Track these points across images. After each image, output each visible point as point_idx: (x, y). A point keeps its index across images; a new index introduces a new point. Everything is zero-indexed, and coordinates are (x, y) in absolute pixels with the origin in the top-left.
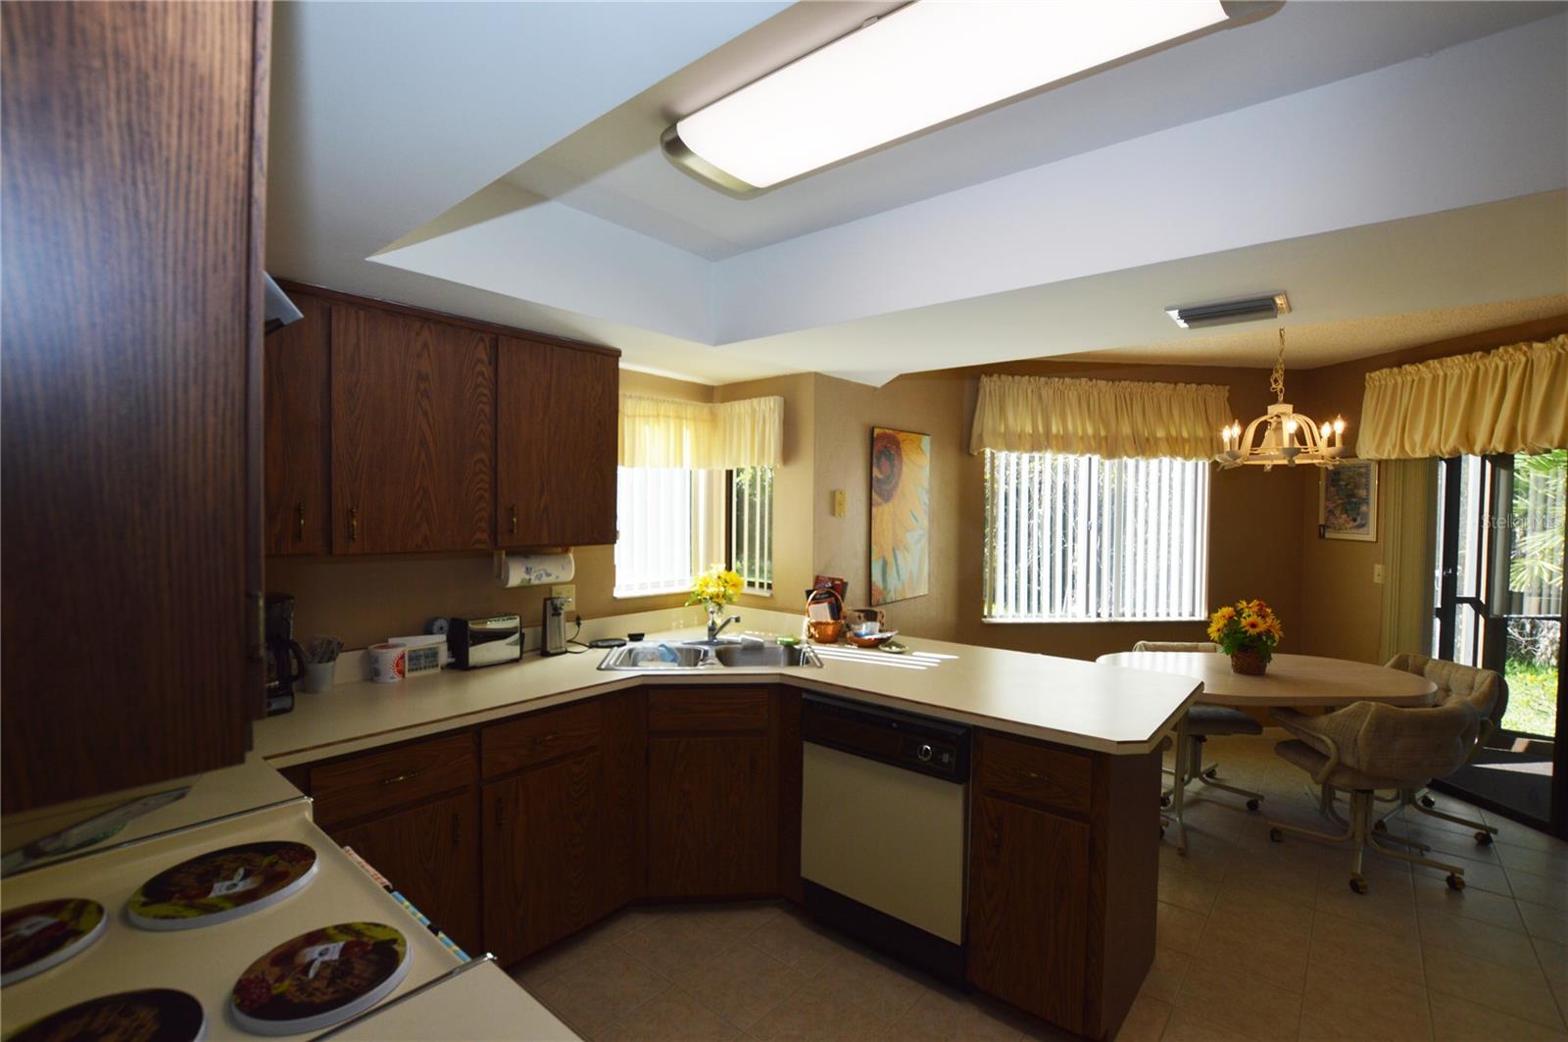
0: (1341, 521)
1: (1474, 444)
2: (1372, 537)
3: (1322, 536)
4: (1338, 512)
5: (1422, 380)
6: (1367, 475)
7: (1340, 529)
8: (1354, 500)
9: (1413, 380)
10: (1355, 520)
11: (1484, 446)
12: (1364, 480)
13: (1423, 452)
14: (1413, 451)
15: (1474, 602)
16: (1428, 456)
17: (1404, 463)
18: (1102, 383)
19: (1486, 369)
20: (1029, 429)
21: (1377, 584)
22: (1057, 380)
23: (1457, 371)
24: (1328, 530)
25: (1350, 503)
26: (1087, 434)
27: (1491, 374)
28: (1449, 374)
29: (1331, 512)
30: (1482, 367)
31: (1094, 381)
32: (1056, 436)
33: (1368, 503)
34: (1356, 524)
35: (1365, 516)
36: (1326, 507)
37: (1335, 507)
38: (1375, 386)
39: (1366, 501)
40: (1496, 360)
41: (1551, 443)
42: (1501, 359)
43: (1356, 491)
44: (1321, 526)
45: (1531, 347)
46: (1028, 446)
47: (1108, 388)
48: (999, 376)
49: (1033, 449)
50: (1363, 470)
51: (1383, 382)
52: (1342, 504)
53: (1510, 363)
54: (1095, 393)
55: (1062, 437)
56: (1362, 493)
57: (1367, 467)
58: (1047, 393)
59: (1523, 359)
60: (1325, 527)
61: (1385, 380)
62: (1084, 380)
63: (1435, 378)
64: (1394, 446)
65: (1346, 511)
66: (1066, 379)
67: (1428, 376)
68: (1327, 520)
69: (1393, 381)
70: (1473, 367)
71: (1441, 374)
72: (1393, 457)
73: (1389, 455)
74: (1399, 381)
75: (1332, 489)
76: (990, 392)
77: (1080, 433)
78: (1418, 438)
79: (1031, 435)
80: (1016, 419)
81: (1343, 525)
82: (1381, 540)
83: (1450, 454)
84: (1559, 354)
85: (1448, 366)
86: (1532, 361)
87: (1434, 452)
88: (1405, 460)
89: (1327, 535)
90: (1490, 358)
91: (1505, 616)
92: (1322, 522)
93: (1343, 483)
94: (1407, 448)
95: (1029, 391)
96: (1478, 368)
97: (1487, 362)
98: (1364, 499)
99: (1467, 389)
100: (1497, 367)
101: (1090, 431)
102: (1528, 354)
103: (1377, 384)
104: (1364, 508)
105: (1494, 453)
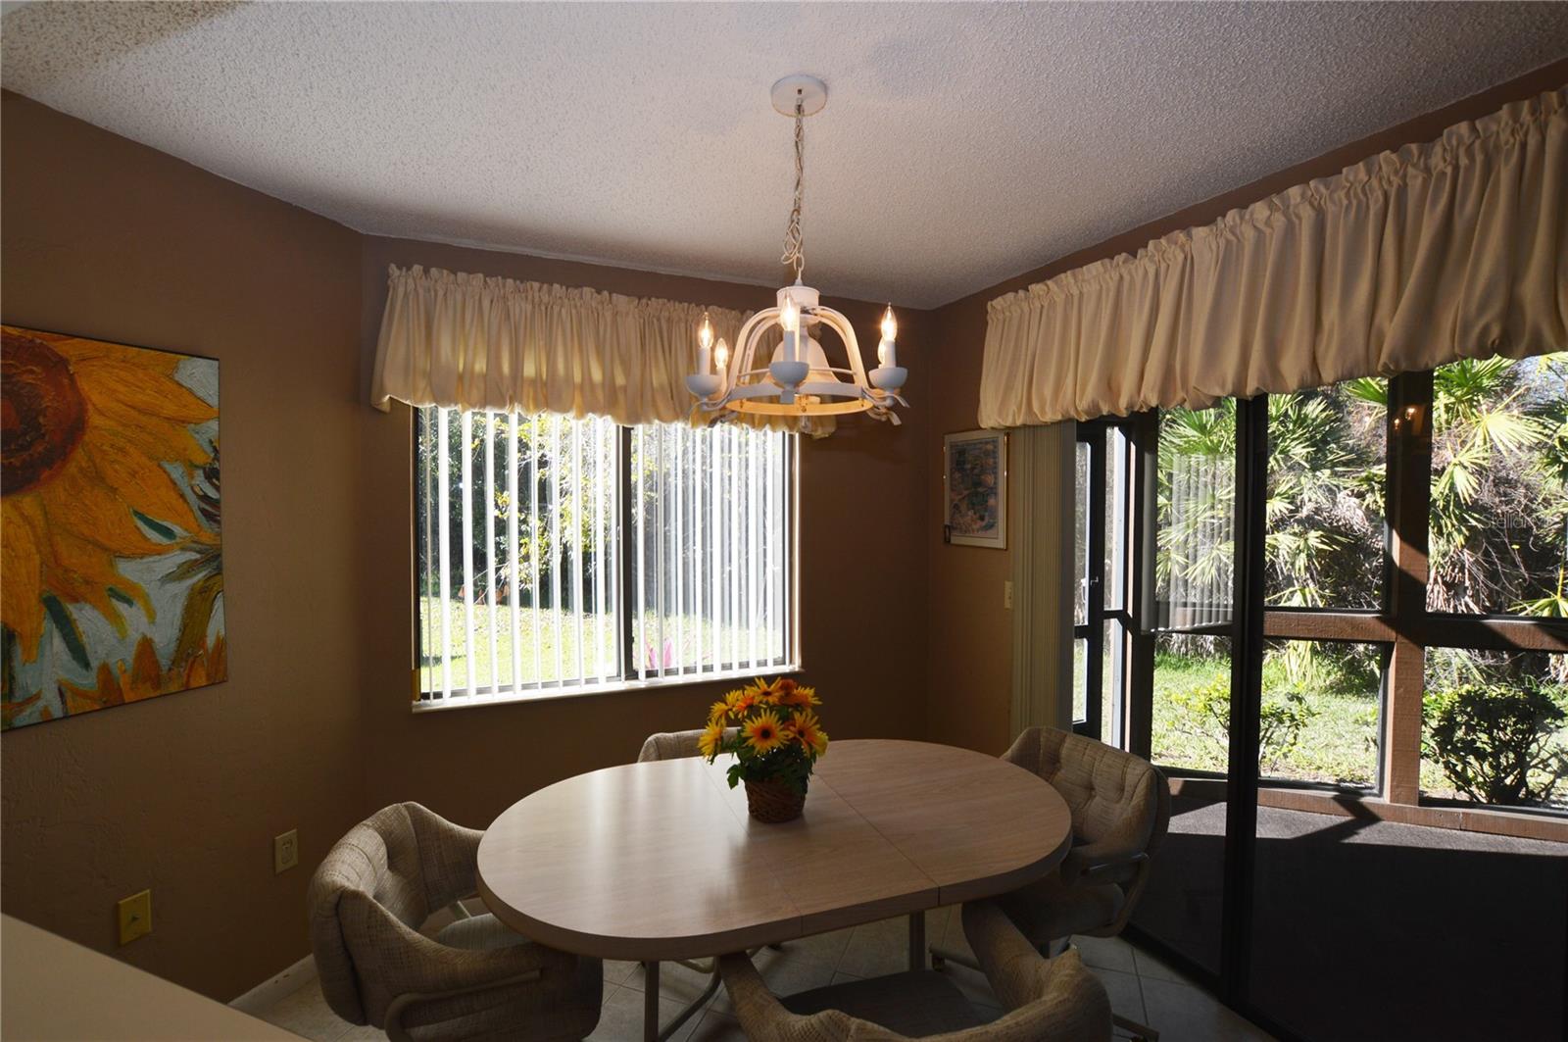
0: (968, 519)
1: (1119, 396)
2: (1000, 544)
3: (947, 541)
4: (963, 507)
5: (1052, 304)
6: (994, 453)
7: (966, 531)
8: (980, 490)
9: (1042, 306)
10: (982, 518)
11: (1131, 397)
12: (991, 461)
13: (1054, 413)
14: (1043, 411)
15: (1121, 615)
16: (1059, 418)
17: (1032, 429)
18: (620, 300)
19: (1132, 277)
20: (480, 366)
21: (1007, 609)
22: (536, 285)
23: (1095, 287)
24: (954, 533)
25: (977, 494)
26: (590, 379)
27: (1138, 286)
28: (1085, 290)
29: (956, 507)
30: (1127, 277)
31: (606, 293)
32: (533, 382)
33: (996, 494)
34: (984, 524)
35: (994, 514)
36: (952, 501)
37: (960, 500)
38: (998, 319)
39: (993, 491)
40: (1144, 264)
41: (1223, 387)
42: (1151, 260)
43: (983, 477)
44: (946, 526)
45: (1189, 236)
46: (475, 394)
47: (632, 306)
48: (426, 271)
49: (485, 402)
50: (990, 447)
51: (1007, 314)
52: (968, 495)
53: (1163, 266)
54: (608, 315)
55: (545, 384)
56: (990, 479)
57: (994, 442)
58: (520, 307)
59: (1180, 257)
60: (950, 528)
61: (1010, 312)
62: (587, 290)
63: (1069, 298)
64: (1019, 409)
65: (973, 506)
66: (556, 286)
67: (1060, 299)
68: (952, 518)
69: (1019, 311)
70: (1116, 277)
71: (1075, 292)
72: (1019, 423)
73: (1014, 420)
74: (1025, 306)
75: (957, 475)
76: (406, 295)
77: (578, 378)
78: (1048, 392)
79: (485, 377)
80: (454, 350)
81: (971, 525)
82: (1010, 547)
83: (1087, 413)
84: (1228, 242)
85: (1083, 281)
86: (1192, 258)
87: (1068, 412)
88: (1034, 427)
89: (954, 540)
90: (1137, 261)
91: (1153, 630)
92: (947, 522)
93: (969, 466)
94: (1036, 408)
95: (486, 303)
96: (1121, 277)
97: (1133, 267)
98: (992, 488)
99: (1108, 312)
100: (1146, 272)
101: (597, 375)
102: (1187, 248)
103: (1001, 317)
104: (992, 502)
105: (1145, 410)
